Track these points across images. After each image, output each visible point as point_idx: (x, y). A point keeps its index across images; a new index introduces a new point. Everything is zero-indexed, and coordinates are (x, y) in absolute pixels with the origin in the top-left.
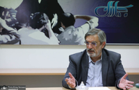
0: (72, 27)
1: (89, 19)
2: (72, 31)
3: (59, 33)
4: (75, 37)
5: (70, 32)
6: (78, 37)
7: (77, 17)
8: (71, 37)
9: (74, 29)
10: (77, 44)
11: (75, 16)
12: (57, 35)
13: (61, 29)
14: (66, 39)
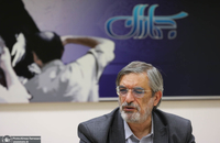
0: (57, 62)
1: (93, 44)
2: (58, 72)
3: (30, 75)
4: (64, 85)
5: (53, 74)
6: (71, 83)
7: (69, 41)
8: (56, 85)
9: (62, 67)
10: (69, 100)
11: (63, 39)
12: (25, 81)
13: (34, 68)
14: (45, 90)
